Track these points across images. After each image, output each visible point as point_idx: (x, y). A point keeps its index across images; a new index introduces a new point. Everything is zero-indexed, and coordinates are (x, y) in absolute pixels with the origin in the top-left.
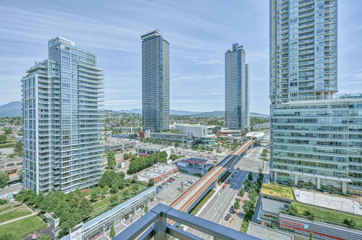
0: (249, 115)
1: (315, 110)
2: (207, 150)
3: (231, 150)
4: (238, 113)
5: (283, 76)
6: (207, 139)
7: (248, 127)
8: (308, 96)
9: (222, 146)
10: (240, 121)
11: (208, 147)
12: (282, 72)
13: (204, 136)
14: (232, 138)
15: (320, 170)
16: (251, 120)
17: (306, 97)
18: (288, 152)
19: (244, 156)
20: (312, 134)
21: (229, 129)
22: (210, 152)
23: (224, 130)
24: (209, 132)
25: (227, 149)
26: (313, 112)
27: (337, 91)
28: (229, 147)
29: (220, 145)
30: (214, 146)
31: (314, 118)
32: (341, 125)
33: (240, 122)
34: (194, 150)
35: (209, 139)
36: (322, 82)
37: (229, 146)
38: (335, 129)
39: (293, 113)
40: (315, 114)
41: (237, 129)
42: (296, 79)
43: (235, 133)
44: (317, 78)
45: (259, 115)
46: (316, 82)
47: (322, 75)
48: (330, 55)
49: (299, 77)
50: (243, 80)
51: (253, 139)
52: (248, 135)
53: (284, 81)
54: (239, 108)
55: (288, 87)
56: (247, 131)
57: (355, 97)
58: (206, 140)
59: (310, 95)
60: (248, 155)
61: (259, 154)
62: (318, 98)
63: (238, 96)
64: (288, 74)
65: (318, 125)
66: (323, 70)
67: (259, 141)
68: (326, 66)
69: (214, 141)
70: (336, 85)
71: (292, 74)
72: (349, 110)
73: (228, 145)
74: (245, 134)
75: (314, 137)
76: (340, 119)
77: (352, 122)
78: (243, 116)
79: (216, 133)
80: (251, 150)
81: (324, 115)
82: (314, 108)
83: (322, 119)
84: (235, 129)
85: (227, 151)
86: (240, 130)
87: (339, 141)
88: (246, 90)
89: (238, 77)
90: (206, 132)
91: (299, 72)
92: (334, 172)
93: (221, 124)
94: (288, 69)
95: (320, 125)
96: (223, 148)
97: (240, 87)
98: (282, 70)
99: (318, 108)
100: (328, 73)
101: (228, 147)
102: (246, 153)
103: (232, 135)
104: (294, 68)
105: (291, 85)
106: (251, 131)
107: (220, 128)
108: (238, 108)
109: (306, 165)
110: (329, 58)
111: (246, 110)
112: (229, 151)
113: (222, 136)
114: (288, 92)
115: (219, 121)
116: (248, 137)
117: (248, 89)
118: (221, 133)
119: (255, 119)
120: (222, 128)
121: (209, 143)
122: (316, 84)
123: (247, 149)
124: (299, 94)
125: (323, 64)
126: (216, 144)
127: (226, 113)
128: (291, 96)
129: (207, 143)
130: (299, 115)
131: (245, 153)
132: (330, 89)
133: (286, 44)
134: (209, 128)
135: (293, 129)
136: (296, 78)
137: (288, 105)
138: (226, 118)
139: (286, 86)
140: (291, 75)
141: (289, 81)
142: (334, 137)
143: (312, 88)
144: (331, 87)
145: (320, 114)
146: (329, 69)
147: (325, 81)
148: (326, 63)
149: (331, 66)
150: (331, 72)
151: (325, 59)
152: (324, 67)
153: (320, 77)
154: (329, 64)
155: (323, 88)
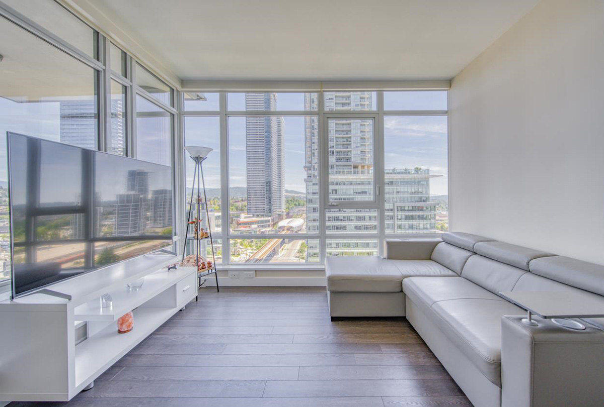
0: (284, 194)
1: (352, 187)
2: (215, 253)
3: (255, 250)
4: (267, 191)
7: (283, 212)
8: (346, 169)
9: (241, 245)
10: (270, 202)
11: (216, 249)
14: (258, 230)
16: (287, 202)
17: (344, 170)
19: (275, 256)
20: (350, 217)
21: (253, 216)
22: (220, 256)
23: (245, 218)
25: (249, 248)
26: (350, 189)
28: (253, 246)
29: (238, 243)
31: (351, 197)
33: (270, 204)
36: (359, 152)
37: (253, 244)
40: (352, 192)
41: (266, 216)
43: (262, 222)
44: (354, 148)
45: (300, 195)
46: (353, 153)
47: (359, 145)
50: (274, 139)
51: (288, 230)
52: (281, 224)
54: (269, 184)
56: (280, 217)
59: (348, 169)
60: (280, 255)
61: (296, 251)
62: (355, 173)
63: (267, 164)
66: (359, 139)
67: (296, 232)
68: (362, 133)
73: (252, 242)
74: (277, 222)
75: (352, 220)
78: (274, 196)
80: (285, 246)
81: (360, 193)
82: (351, 184)
83: (359, 198)
84: (263, 216)
85: (248, 251)
86: (270, 216)
87: (375, 223)
88: (279, 156)
89: (267, 134)
91: (336, 137)
93: (242, 210)
96: (243, 247)
97: (269, 150)
99: (355, 184)
100: (365, 142)
101: (250, 246)
102: (278, 251)
103: (258, 226)
106: (286, 218)
107: (238, 216)
108: (267, 183)
110: (365, 125)
111: (280, 186)
112: (251, 251)
113: (242, 229)
115: (237, 204)
116: (280, 227)
117: (282, 154)
118: (240, 224)
119: (293, 200)
120: (243, 216)
122: (353, 156)
123: (278, 245)
124: (336, 166)
125: (359, 132)
127: (248, 190)
130: (336, 193)
131: (276, 250)
132: (367, 163)
136: (333, 145)
138: (248, 200)
142: (370, 220)
143: (348, 160)
144: (367, 160)
145: (357, 191)
146: (365, 138)
147: (362, 152)
148: (362, 130)
149: (366, 135)
150: (367, 142)
151: (361, 125)
152: (360, 135)
153: (357, 147)
154: (365, 132)
155: (359, 160)
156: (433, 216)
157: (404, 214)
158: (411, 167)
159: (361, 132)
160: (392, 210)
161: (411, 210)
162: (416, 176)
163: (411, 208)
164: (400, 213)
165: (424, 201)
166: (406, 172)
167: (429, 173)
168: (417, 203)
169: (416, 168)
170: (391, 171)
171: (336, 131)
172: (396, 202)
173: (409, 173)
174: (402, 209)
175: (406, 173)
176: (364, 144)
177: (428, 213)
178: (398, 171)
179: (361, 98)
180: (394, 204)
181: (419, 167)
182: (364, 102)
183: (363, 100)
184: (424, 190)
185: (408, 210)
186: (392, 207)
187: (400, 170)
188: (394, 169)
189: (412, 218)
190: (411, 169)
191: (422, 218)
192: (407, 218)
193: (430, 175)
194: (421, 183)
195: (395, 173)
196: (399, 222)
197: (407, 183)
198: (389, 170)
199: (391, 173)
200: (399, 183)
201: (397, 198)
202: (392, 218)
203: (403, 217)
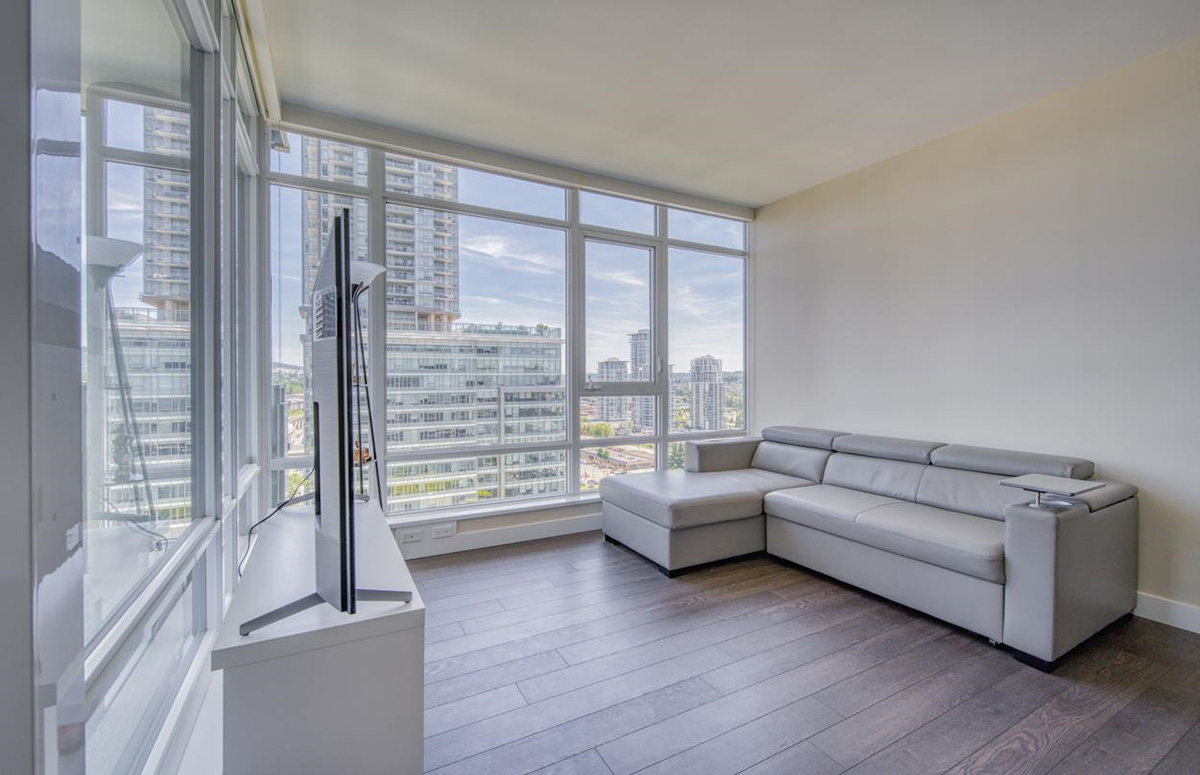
1: (415, 355)
8: (402, 319)
15: (427, 500)
17: (398, 322)
20: (409, 415)
26: (411, 359)
27: (459, 316)
31: (413, 374)
32: (464, 391)
36: (431, 289)
38: (453, 400)
40: (415, 365)
44: (421, 279)
46: (419, 288)
47: (431, 274)
48: (445, 231)
57: (487, 332)
59: (407, 319)
62: (422, 328)
65: (422, 392)
66: (431, 263)
68: (437, 253)
70: (456, 301)
72: (477, 358)
75: (415, 421)
76: (463, 377)
77: (481, 383)
81: (433, 367)
82: (415, 350)
83: (430, 377)
87: (462, 425)
92: (453, 498)
95: (425, 392)
99: (422, 350)
100: (442, 270)
109: (398, 494)
110: (443, 237)
122: (417, 294)
125: (431, 249)
132: (447, 310)
133: (347, 169)
142: (453, 418)
143: (409, 300)
144: (447, 304)
145: (425, 364)
146: (443, 263)
147: (436, 288)
148: (437, 246)
149: (446, 256)
150: (447, 271)
151: (436, 236)
152: (434, 255)
153: (427, 278)
154: (443, 250)
155: (431, 305)
157: (516, 406)
158: (531, 324)
159: (436, 249)
160: (494, 400)
161: (530, 400)
162: (539, 339)
163: (529, 396)
164: (510, 405)
165: (553, 383)
166: (522, 331)
167: (559, 336)
168: (540, 387)
169: (539, 326)
170: (493, 329)
172: (503, 385)
173: (527, 334)
174: (510, 398)
175: (521, 333)
176: (442, 273)
177: (559, 405)
178: (508, 329)
179: (436, 184)
180: (499, 389)
181: (545, 325)
182: (443, 192)
183: (441, 189)
184: (552, 364)
185: (523, 400)
186: (495, 395)
187: (511, 327)
188: (500, 325)
189: (530, 413)
190: (531, 328)
191: (546, 413)
192: (523, 413)
194: (547, 352)
195: (502, 333)
196: (509, 422)
197: (522, 351)
198: (491, 326)
199: (494, 332)
200: (508, 351)
201: (504, 377)
202: (495, 414)
203: (516, 411)
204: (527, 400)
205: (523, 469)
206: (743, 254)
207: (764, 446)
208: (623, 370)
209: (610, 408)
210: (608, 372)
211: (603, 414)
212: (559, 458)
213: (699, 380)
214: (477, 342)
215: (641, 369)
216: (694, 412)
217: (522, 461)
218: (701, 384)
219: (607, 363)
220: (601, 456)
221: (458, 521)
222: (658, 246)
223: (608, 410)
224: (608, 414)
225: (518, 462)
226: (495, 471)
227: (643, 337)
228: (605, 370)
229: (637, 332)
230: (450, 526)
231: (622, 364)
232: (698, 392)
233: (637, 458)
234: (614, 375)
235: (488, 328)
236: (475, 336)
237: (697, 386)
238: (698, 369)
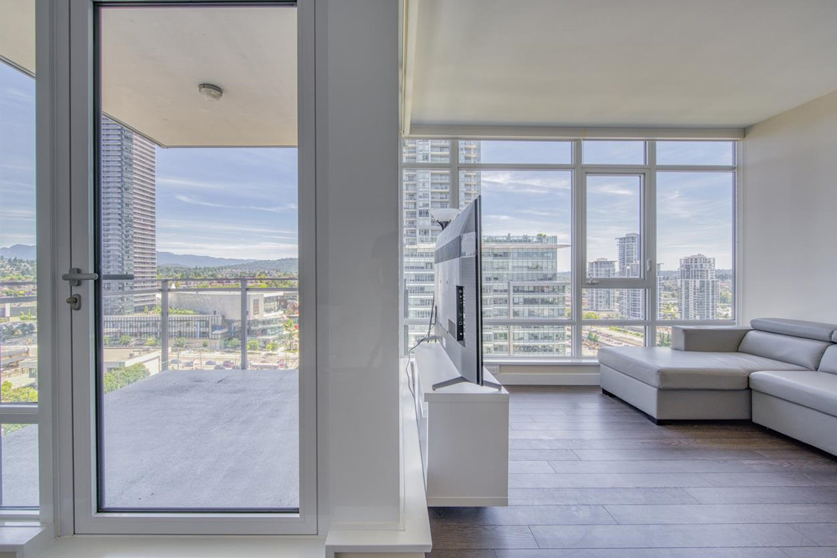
2: (263, 348)
5: (408, 196)
6: (264, 322)
11: (265, 342)
12: (407, 189)
13: (257, 317)
18: (416, 333)
22: (271, 352)
24: (269, 307)
29: (294, 334)
30: (281, 338)
34: (229, 352)
35: (269, 322)
39: (423, 265)
42: (427, 205)
49: (432, 202)
53: (410, 206)
55: (415, 217)
57: (500, 241)
58: (260, 326)
64: (416, 193)
68: (466, 187)
69: (279, 328)
71: (421, 194)
72: (495, 261)
77: (496, 279)
79: (286, 308)
90: (262, 306)
91: (432, 193)
94: (415, 185)
98: (407, 185)
104: (424, 184)
105: (420, 213)
107: (294, 298)
110: (470, 176)
114: (415, 227)
118: (297, 309)
121: (269, 331)
124: (432, 230)
126: (285, 332)
128: (420, 234)
129: (264, 332)
130: (431, 268)
134: (269, 298)
135: (423, 292)
136: (427, 203)
137: (416, 249)
139: (413, 214)
140: (420, 197)
141: (417, 207)
146: (470, 194)
148: (467, 183)
149: (472, 189)
151: (466, 176)
152: (464, 189)
154: (470, 185)
156: (561, 299)
157: (521, 296)
158: (533, 234)
159: (466, 185)
160: (505, 291)
161: (532, 292)
162: (539, 245)
163: (531, 289)
164: (517, 295)
165: (550, 279)
166: (526, 240)
167: (556, 242)
168: (540, 282)
169: (539, 235)
170: (505, 239)
171: (432, 183)
172: (512, 280)
173: (530, 241)
174: (517, 290)
175: (525, 241)
177: (556, 296)
178: (515, 239)
180: (509, 283)
181: (544, 234)
184: (550, 264)
185: (527, 292)
186: (506, 288)
187: (518, 237)
188: (509, 235)
189: (533, 302)
190: (533, 237)
191: (545, 302)
192: (527, 302)
193: (558, 244)
194: (545, 255)
195: (511, 241)
196: (517, 308)
197: (527, 255)
198: (503, 237)
199: (505, 241)
200: (516, 255)
201: (513, 274)
202: (506, 301)
203: (522, 300)
204: (529, 292)
205: (527, 344)
206: (732, 169)
207: (752, 334)
208: (611, 269)
209: (599, 300)
210: (597, 270)
211: (592, 305)
212: (555, 338)
213: (688, 277)
214: (493, 249)
215: (628, 268)
216: (683, 307)
217: (526, 337)
218: (691, 281)
219: (596, 263)
220: (591, 339)
221: (500, 366)
222: (647, 173)
223: (597, 301)
224: (597, 305)
225: (522, 339)
226: (506, 343)
227: (630, 240)
228: (594, 269)
229: (625, 236)
230: (495, 367)
231: (611, 263)
232: (687, 288)
233: (624, 344)
234: (603, 272)
235: (501, 239)
236: (492, 244)
237: (687, 283)
238: (688, 267)
